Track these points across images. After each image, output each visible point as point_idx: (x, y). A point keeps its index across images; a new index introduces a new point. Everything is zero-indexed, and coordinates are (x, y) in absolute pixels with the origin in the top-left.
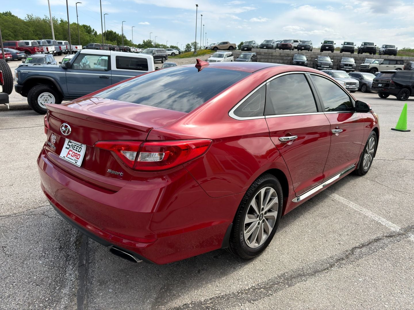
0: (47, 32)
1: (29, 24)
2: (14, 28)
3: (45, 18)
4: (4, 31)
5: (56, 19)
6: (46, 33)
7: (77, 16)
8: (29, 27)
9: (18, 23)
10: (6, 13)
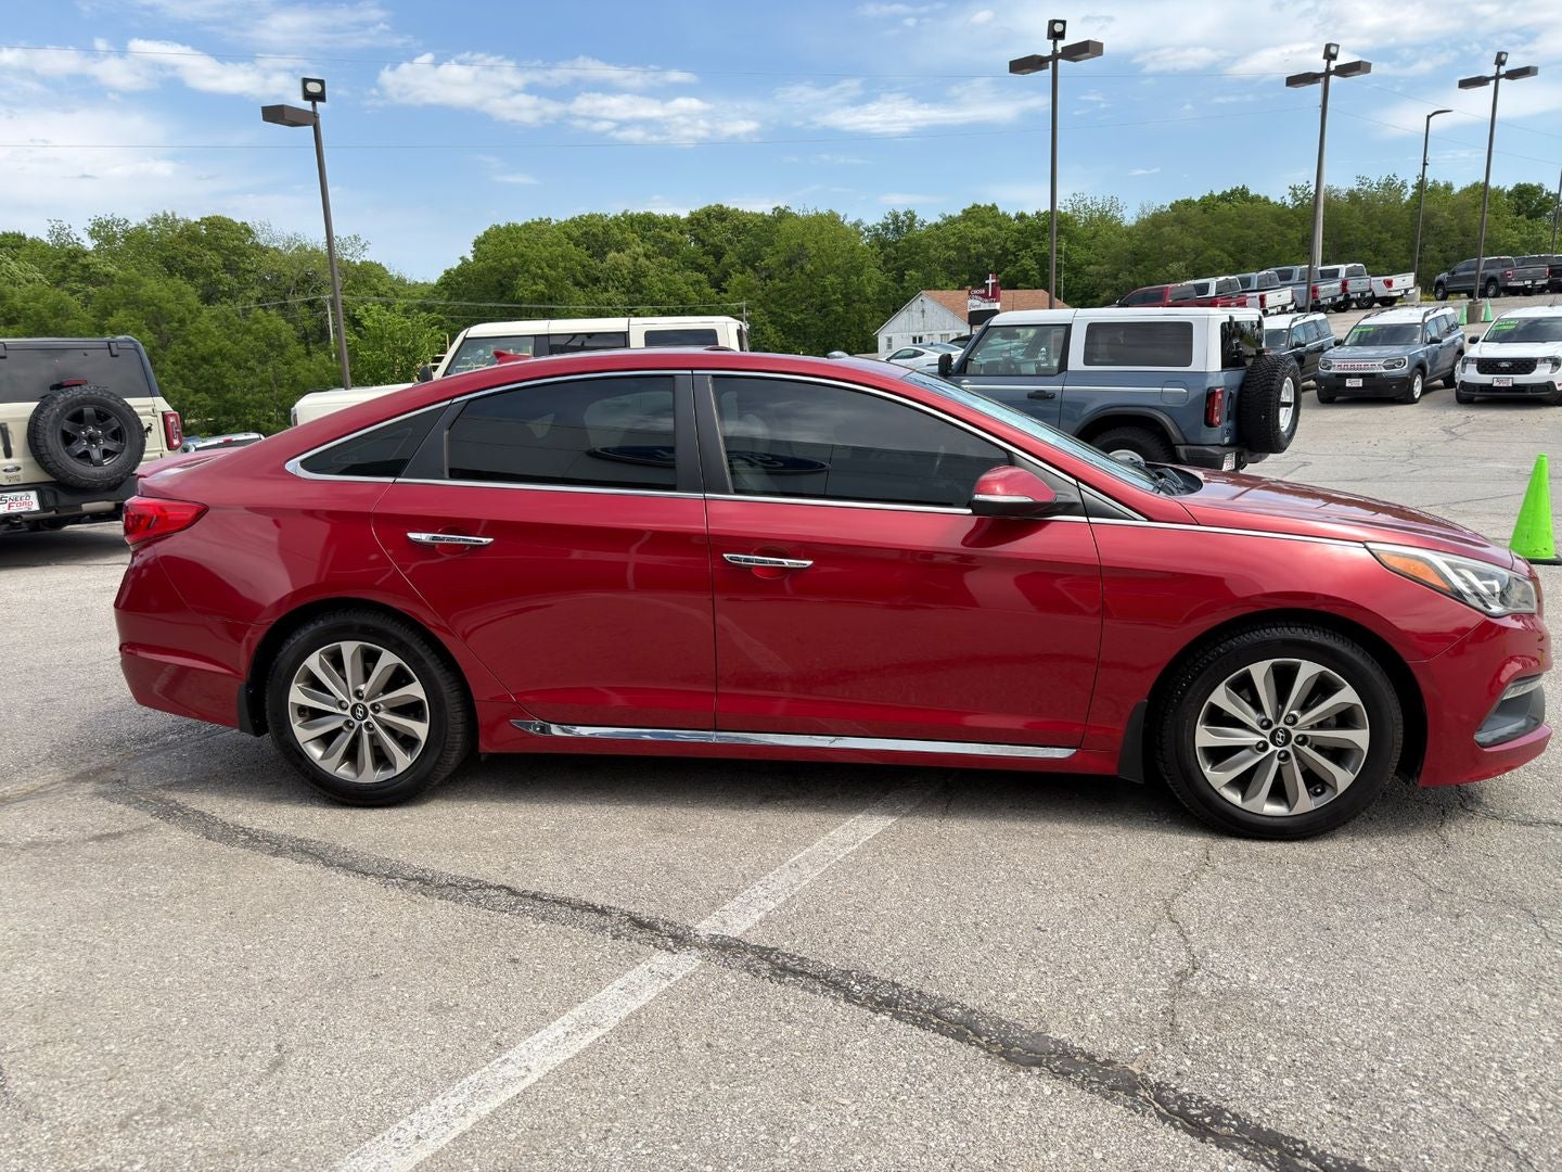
0: (1349, 235)
1: (1292, 216)
2: (1240, 237)
3: (1356, 188)
4: (1206, 255)
5: (1399, 182)
6: (1346, 239)
7: (1425, 164)
8: (1290, 226)
9: (1255, 219)
10: (1233, 192)
